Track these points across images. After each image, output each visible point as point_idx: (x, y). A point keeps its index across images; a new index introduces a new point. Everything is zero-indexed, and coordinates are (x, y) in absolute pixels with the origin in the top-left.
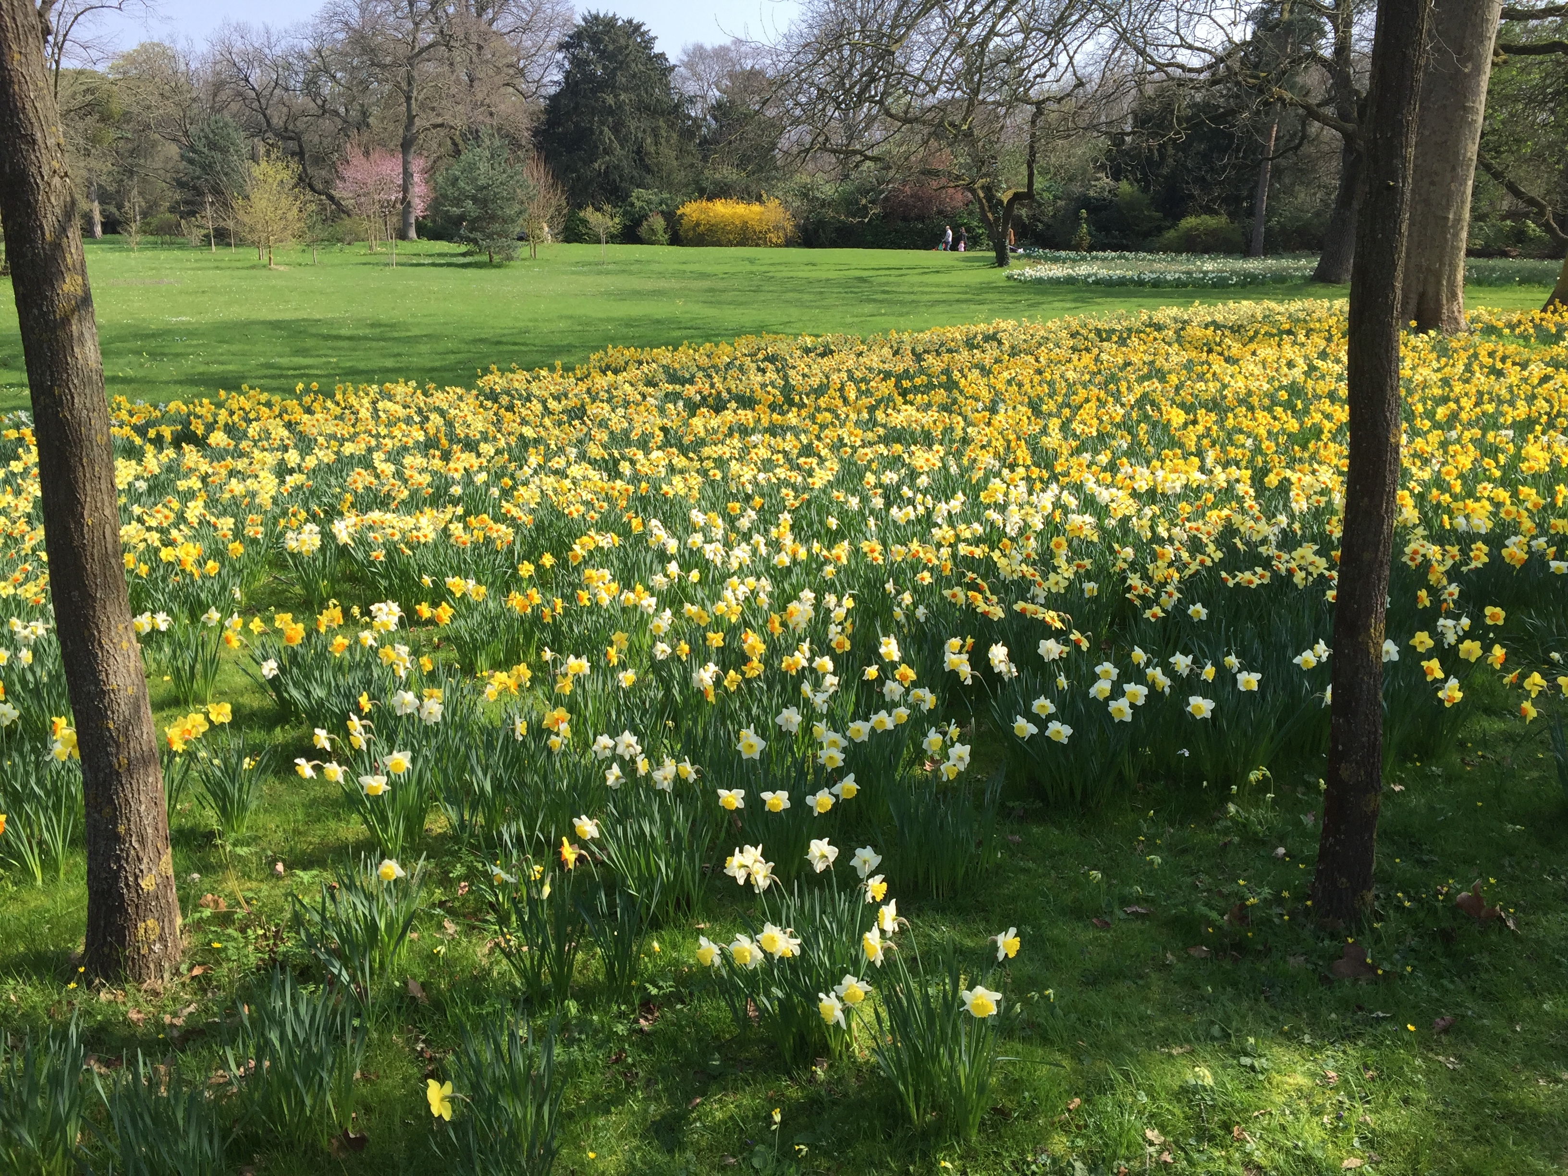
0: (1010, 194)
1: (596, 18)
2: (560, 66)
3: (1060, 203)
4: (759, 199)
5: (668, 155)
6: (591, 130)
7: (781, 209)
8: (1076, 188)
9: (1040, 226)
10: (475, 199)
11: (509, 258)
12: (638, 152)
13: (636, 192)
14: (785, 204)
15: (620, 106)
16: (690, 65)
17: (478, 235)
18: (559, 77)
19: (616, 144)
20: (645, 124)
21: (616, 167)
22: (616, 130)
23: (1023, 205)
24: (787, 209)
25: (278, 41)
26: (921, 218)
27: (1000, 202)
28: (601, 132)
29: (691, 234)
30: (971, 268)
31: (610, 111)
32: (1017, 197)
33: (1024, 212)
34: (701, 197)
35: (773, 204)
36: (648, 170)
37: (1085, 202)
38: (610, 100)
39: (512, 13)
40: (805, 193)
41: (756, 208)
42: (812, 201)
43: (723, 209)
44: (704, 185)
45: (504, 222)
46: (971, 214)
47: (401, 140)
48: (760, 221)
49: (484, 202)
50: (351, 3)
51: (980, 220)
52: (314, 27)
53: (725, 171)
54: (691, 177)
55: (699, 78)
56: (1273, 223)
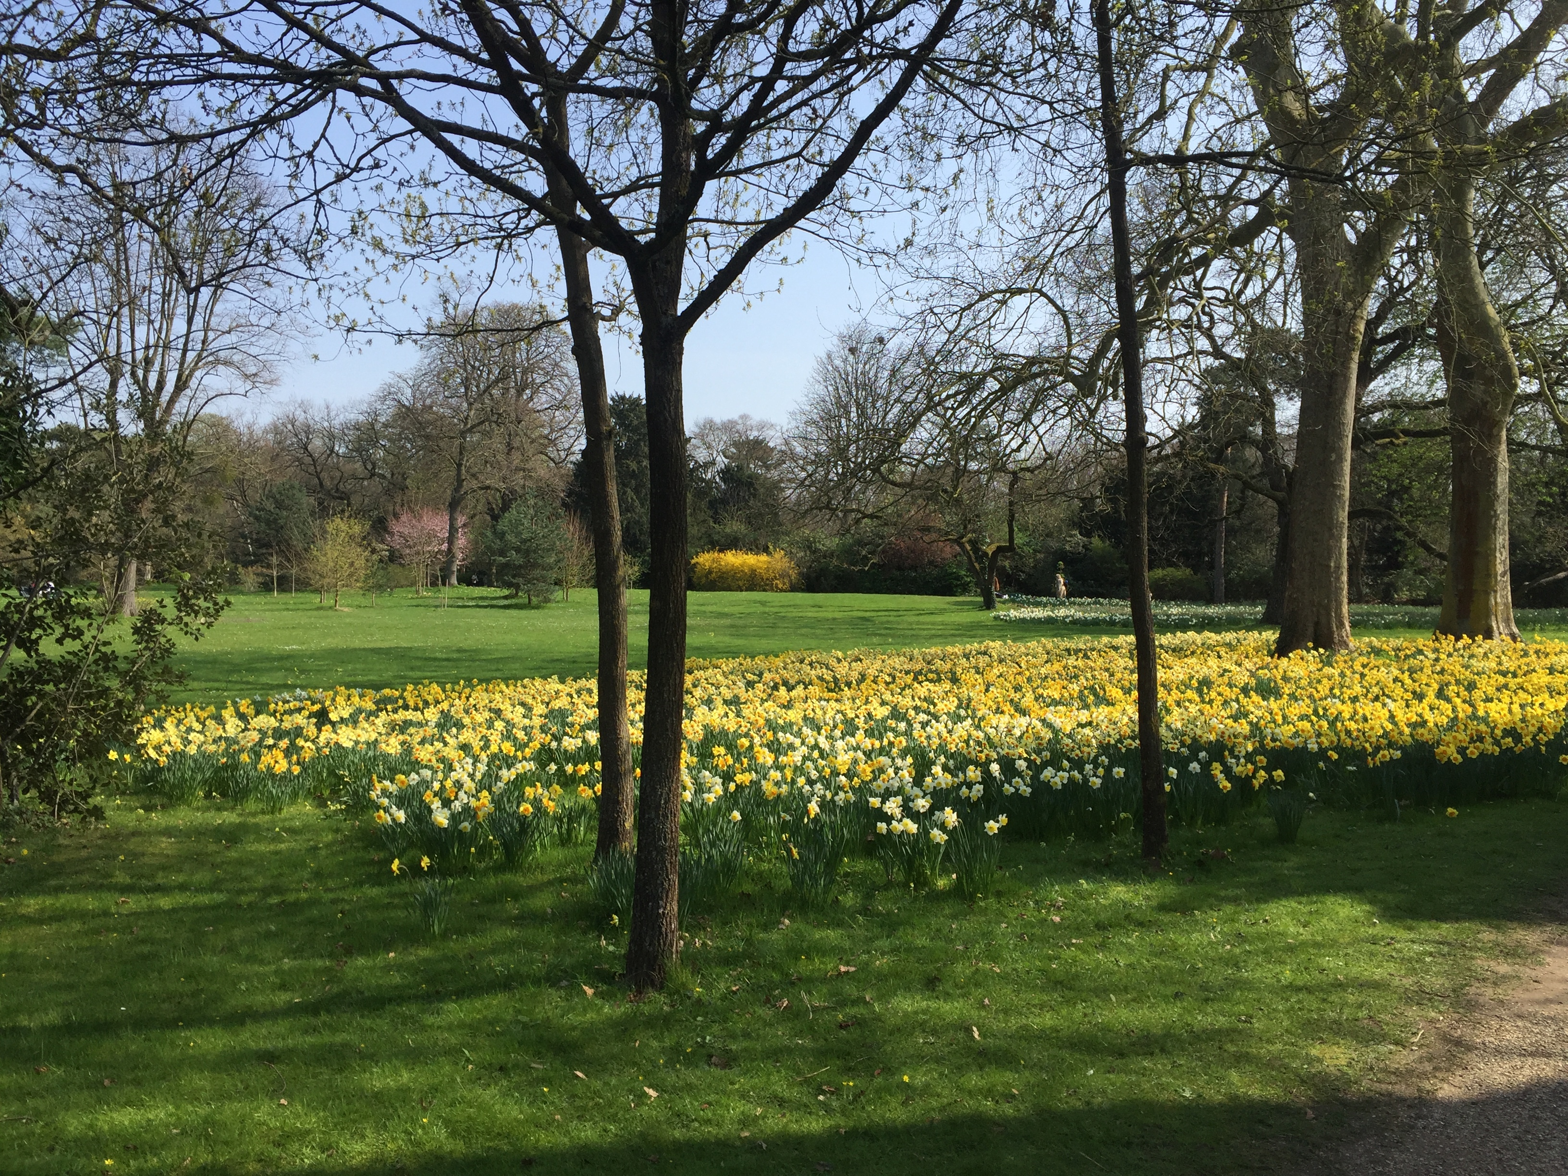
0: (993, 547)
1: (623, 398)
3: (1040, 556)
4: (766, 550)
7: (786, 559)
8: (1054, 544)
9: (1023, 576)
10: (518, 550)
11: (547, 600)
14: (790, 554)
15: (641, 470)
16: (701, 436)
17: (521, 580)
19: (637, 503)
21: (637, 523)
22: (638, 491)
23: (1007, 558)
24: (791, 559)
25: (337, 415)
26: (914, 568)
27: (986, 554)
28: (625, 493)
29: (704, 580)
30: (962, 610)
31: (634, 476)
32: (1000, 549)
33: (1007, 564)
34: (713, 549)
35: (779, 554)
37: (1062, 555)
38: (634, 466)
39: (547, 393)
40: (809, 546)
41: (764, 558)
42: (814, 552)
43: (733, 559)
44: (716, 537)
45: (544, 569)
46: (959, 565)
47: (449, 499)
48: (768, 569)
49: (527, 552)
50: (403, 384)
51: (968, 570)
52: (370, 404)
53: (735, 526)
54: (703, 530)
55: (709, 447)
56: (1233, 574)
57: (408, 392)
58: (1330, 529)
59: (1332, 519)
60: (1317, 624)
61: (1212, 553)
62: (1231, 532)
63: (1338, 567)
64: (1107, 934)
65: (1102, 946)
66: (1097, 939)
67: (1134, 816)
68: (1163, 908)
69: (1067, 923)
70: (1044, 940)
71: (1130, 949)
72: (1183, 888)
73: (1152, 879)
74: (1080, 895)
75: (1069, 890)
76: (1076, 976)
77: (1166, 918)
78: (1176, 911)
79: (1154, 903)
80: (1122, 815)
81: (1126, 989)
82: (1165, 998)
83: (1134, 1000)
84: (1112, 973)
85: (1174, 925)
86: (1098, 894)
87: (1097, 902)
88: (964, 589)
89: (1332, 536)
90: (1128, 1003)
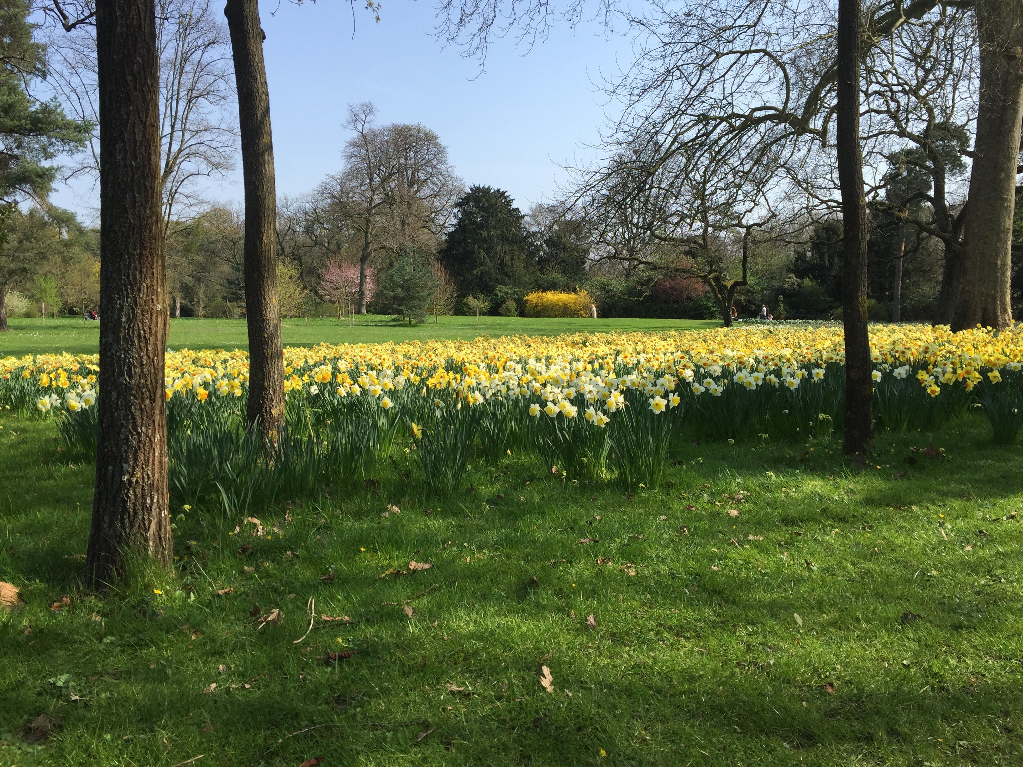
0: (732, 282)
1: (478, 188)
2: (456, 216)
3: (765, 292)
4: (574, 291)
5: (519, 265)
6: (473, 253)
7: (588, 296)
8: (776, 284)
9: (753, 306)
10: (402, 287)
11: (422, 321)
12: (501, 264)
13: (499, 287)
14: (591, 294)
15: (491, 237)
16: (534, 217)
17: (403, 308)
18: (455, 221)
19: (487, 260)
20: (506, 248)
21: (488, 273)
22: (488, 251)
23: (741, 292)
24: (592, 296)
25: (292, 203)
26: (677, 302)
27: (726, 287)
28: (479, 252)
29: (532, 311)
31: (485, 240)
32: (736, 284)
33: (742, 298)
34: (538, 290)
35: (583, 293)
36: (507, 275)
37: (782, 291)
38: (485, 234)
39: (429, 188)
40: (603, 287)
41: (573, 296)
42: (608, 292)
43: (552, 297)
44: (541, 282)
45: (420, 300)
46: (708, 299)
47: (360, 255)
48: (575, 303)
49: (408, 289)
50: (335, 183)
51: (715, 302)
52: (313, 196)
53: (554, 276)
54: (533, 279)
55: (539, 224)
56: (906, 304)
57: (338, 188)
58: (998, 234)
59: (999, 225)
60: (985, 310)
61: (891, 288)
62: (906, 273)
63: (1004, 264)
64: (797, 529)
65: (789, 544)
66: (781, 535)
67: (835, 418)
68: (869, 501)
69: (745, 517)
70: (711, 534)
71: (829, 549)
72: (893, 483)
73: (856, 473)
74: (767, 488)
75: (754, 482)
76: (745, 585)
77: (877, 513)
78: (888, 505)
79: (858, 497)
80: (821, 416)
81: (820, 606)
82: (886, 622)
83: (833, 624)
84: (801, 580)
85: (888, 520)
86: (789, 487)
87: (787, 495)
88: (712, 316)
89: (999, 239)
90: (823, 628)
